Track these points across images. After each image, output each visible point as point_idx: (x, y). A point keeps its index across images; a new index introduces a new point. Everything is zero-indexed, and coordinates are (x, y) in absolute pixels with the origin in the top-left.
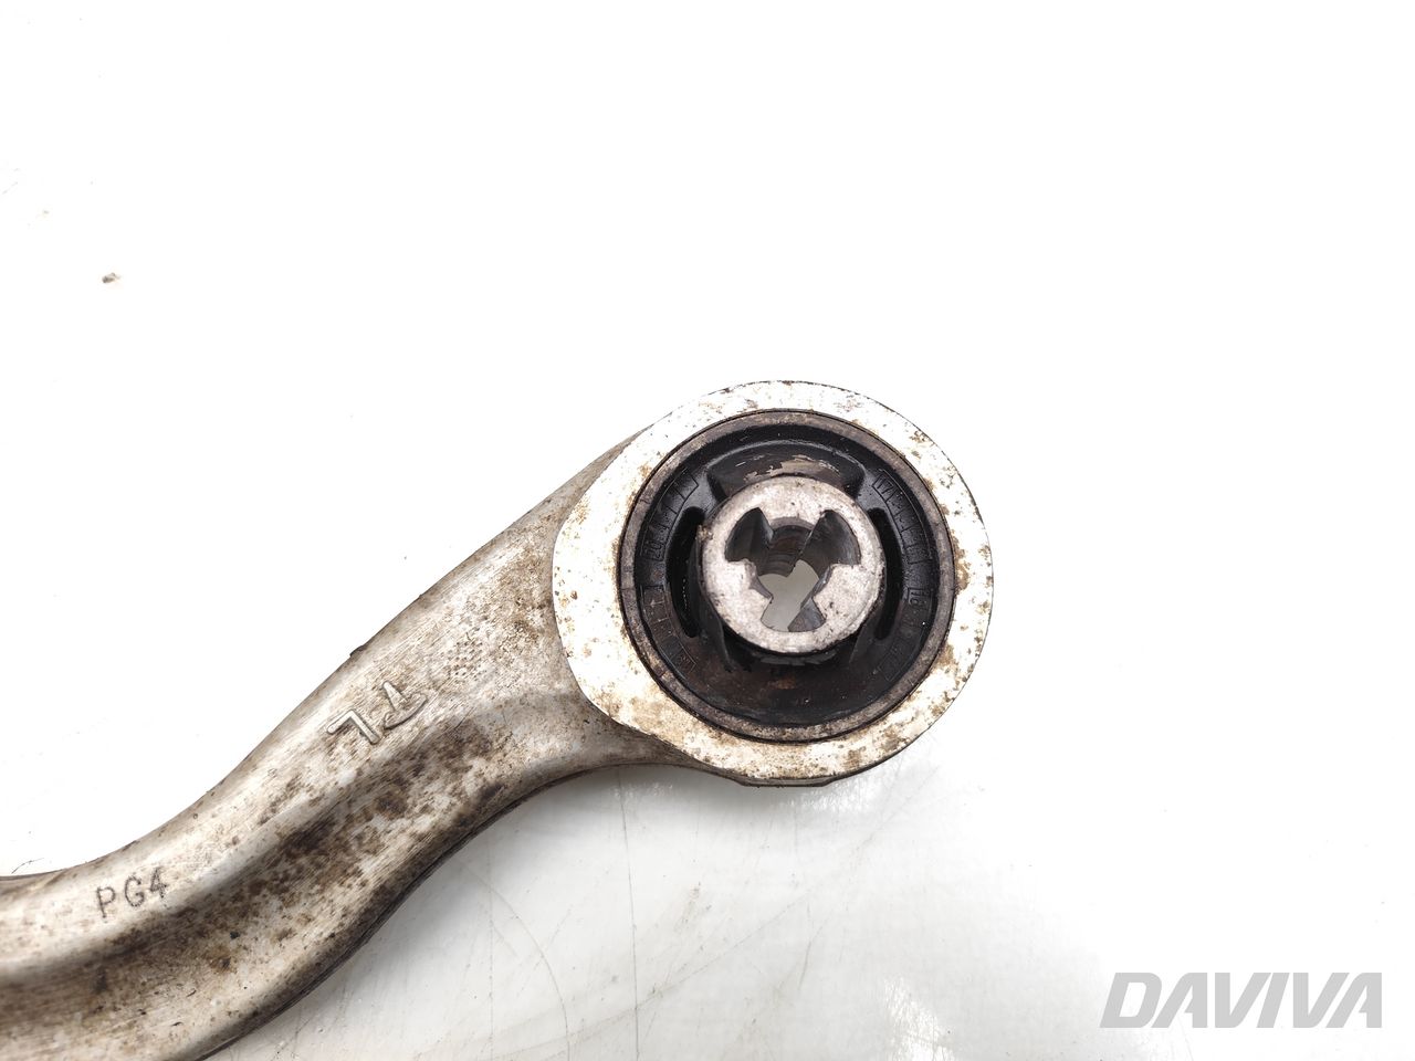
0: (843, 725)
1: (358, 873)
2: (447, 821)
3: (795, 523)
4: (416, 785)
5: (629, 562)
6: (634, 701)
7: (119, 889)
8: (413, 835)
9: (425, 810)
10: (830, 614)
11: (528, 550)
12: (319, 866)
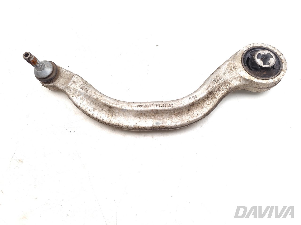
0: (272, 78)
1: (216, 98)
2: (226, 91)
3: (264, 54)
4: (221, 88)
5: (243, 62)
6: (247, 76)
7: (192, 97)
8: (222, 93)
9: (223, 90)
10: (271, 63)
11: (230, 62)
12: (212, 97)
